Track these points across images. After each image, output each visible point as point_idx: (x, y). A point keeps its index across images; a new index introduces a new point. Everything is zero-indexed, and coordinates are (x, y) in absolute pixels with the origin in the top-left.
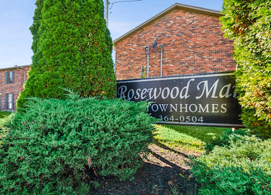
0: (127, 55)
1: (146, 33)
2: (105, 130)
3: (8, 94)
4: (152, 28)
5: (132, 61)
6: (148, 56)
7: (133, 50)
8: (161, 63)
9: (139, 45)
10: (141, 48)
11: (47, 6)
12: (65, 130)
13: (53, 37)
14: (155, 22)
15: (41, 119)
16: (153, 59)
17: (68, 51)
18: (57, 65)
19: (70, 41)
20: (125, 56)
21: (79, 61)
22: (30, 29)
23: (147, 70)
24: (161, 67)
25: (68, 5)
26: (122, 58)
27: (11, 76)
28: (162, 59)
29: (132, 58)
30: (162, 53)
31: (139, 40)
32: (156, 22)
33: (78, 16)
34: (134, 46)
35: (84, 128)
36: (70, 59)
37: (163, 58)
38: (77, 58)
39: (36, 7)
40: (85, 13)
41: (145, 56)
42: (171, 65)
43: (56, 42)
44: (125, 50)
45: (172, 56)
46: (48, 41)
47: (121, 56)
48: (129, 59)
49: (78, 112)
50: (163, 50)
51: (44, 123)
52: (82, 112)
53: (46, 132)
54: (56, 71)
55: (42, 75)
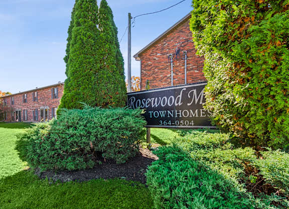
0: (151, 65)
1: (170, 41)
2: (101, 127)
3: (54, 108)
4: (175, 34)
5: (156, 70)
6: (172, 64)
7: (157, 59)
8: (185, 69)
9: (163, 54)
10: (165, 56)
11: (73, 45)
12: (78, 126)
13: (77, 66)
14: (178, 29)
15: (66, 120)
16: (178, 66)
17: (86, 75)
18: (79, 86)
19: (88, 68)
20: (150, 66)
21: (94, 82)
22: (64, 59)
23: (171, 79)
24: (186, 73)
25: (86, 42)
26: (147, 68)
27: (56, 92)
28: (186, 66)
29: (156, 67)
30: (186, 60)
31: (163, 49)
32: (180, 28)
33: (93, 48)
34: (158, 55)
35: (88, 125)
36: (88, 80)
37: (187, 64)
38: (92, 79)
39: (67, 42)
40: (98, 45)
41: (169, 64)
42: (196, 71)
43: (79, 69)
44: (150, 60)
45: (196, 61)
46: (74, 69)
47: (146, 66)
48: (153, 68)
49: (86, 117)
50: (187, 57)
51: (68, 122)
52: (88, 116)
53: (68, 127)
54: (79, 90)
55: (70, 94)
